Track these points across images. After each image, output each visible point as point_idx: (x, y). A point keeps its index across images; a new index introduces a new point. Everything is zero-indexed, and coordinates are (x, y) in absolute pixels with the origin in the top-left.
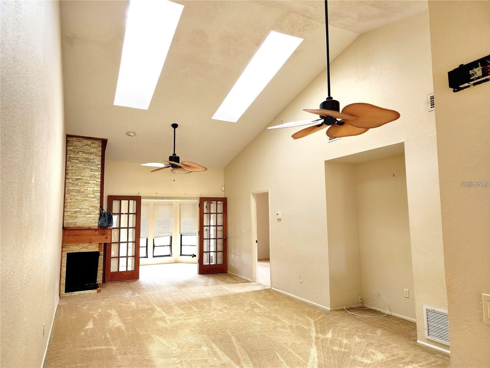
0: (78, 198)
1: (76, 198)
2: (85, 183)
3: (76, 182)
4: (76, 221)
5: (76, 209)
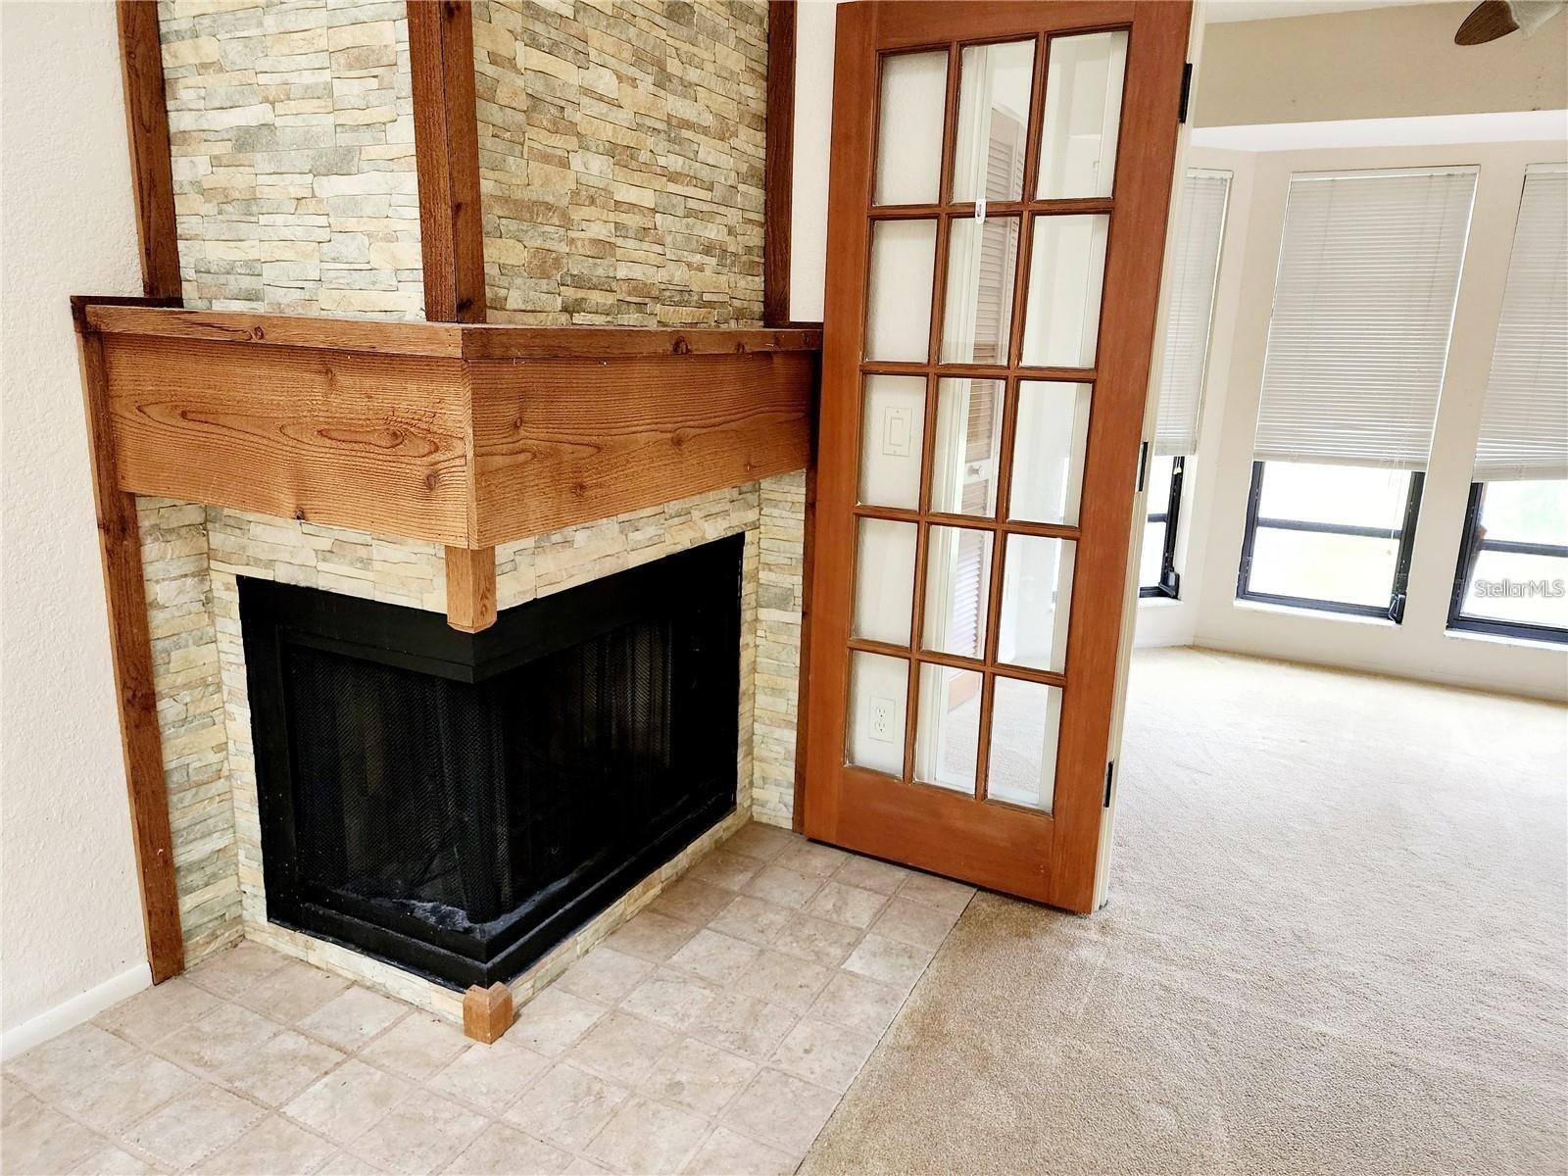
4: (251, 250)
5: (241, 104)
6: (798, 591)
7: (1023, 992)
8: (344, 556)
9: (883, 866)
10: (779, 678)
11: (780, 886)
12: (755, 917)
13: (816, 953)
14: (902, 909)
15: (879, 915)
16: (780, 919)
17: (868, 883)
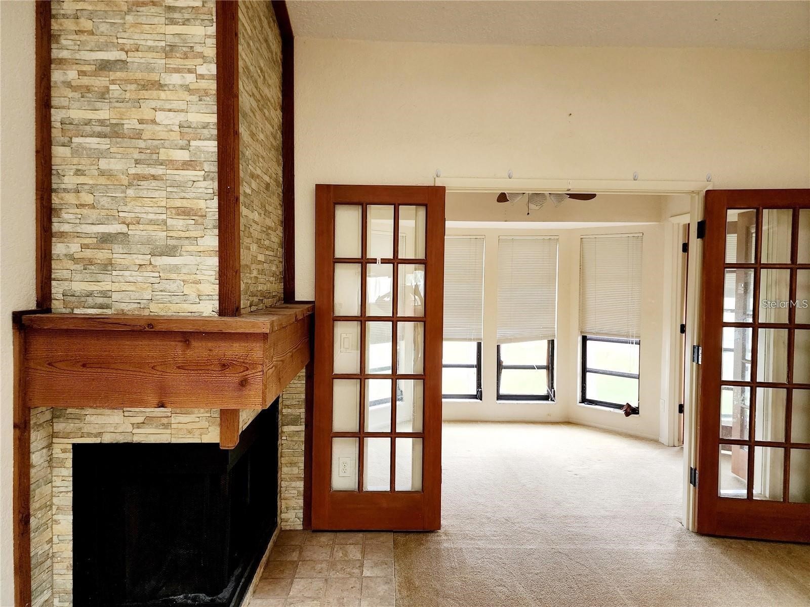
0: (112, 167)
1: (103, 164)
2: (144, 87)
3: (99, 82)
4: (105, 286)
5: (106, 223)
6: (303, 416)
7: (434, 564)
8: (151, 424)
9: (352, 534)
10: (295, 458)
11: (315, 553)
12: (313, 568)
13: (349, 573)
14: (370, 548)
15: (363, 553)
16: (324, 565)
17: (351, 541)
